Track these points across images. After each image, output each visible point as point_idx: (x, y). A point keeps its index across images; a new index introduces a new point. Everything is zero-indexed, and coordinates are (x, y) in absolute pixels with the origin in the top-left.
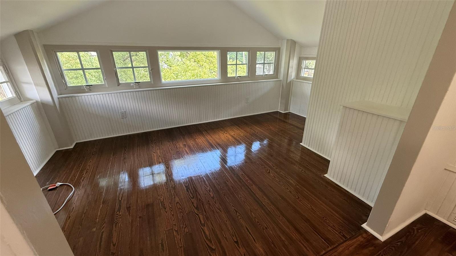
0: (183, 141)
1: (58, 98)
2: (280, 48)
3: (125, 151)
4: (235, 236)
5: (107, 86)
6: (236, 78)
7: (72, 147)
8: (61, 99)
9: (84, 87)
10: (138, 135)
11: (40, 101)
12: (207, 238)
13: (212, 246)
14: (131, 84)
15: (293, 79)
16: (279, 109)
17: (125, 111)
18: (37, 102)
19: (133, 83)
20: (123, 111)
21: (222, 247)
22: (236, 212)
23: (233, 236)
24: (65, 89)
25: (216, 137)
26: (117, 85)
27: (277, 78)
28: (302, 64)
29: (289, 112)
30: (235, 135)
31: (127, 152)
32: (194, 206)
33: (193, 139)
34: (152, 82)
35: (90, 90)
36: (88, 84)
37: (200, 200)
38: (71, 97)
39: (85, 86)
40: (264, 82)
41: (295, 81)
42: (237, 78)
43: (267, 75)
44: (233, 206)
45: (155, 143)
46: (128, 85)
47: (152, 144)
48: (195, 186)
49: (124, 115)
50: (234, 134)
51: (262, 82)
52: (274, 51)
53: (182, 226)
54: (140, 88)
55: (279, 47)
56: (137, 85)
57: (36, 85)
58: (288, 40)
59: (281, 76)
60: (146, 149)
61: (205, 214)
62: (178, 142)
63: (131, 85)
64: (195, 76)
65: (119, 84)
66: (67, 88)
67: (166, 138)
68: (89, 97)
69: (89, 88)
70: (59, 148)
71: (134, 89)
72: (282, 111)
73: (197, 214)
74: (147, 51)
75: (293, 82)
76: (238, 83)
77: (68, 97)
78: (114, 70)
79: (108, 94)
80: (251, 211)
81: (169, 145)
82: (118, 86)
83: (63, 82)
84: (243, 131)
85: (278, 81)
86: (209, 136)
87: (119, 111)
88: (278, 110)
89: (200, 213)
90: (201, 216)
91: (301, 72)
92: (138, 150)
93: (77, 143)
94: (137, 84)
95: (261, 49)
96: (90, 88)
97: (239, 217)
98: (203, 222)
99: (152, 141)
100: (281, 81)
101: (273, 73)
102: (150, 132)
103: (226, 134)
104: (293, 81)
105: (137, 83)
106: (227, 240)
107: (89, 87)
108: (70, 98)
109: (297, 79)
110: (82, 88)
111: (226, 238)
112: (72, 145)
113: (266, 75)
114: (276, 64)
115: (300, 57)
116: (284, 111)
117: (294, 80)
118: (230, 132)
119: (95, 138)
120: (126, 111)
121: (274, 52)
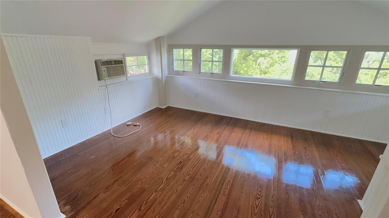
3: (181, 120)
4: (160, 216)
8: (168, 77)
12: (147, 200)
13: (142, 207)
14: (207, 74)
19: (209, 73)
20: (197, 92)
21: (145, 214)
22: (184, 202)
23: (159, 215)
31: (181, 122)
32: (168, 176)
34: (221, 75)
35: (183, 74)
37: (176, 175)
43: (380, 86)
44: (187, 197)
45: (203, 122)
47: (200, 123)
48: (186, 165)
49: (197, 96)
53: (148, 182)
54: (212, 77)
61: (166, 186)
62: (217, 129)
66: (173, 71)
70: (159, 106)
71: (208, 78)
73: (162, 182)
74: (224, 49)
78: (199, 62)
80: (193, 212)
81: (209, 128)
82: (199, 74)
83: (173, 67)
84: (290, 145)
89: (165, 183)
90: (163, 185)
93: (168, 106)
97: (180, 208)
98: (158, 190)
106: (153, 213)
110: (180, 72)
111: (154, 210)
112: (165, 106)
113: (376, 85)
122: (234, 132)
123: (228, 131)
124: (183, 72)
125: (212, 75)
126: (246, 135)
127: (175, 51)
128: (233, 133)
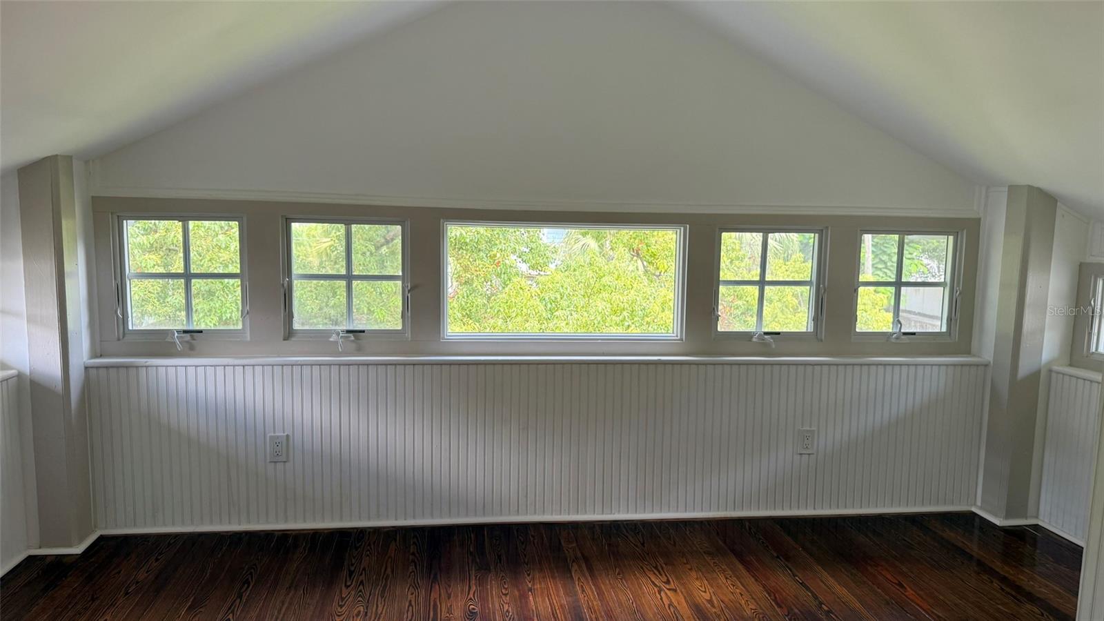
0: (471, 596)
1: (86, 368)
2: (980, 219)
3: (238, 601)
5: (249, 339)
6: (754, 340)
7: (78, 550)
8: (93, 372)
9: (176, 334)
10: (315, 535)
11: (28, 374)
14: (330, 337)
15: (1050, 363)
16: (979, 503)
17: (288, 436)
18: (20, 376)
19: (338, 334)
20: (282, 434)
24: (119, 340)
25: (623, 598)
26: (282, 339)
27: (968, 352)
28: (1094, 296)
29: (1036, 527)
30: (713, 606)
31: (241, 608)
33: (519, 590)
34: (408, 335)
35: (192, 348)
36: (191, 328)
38: (127, 367)
39: (178, 332)
40: (893, 365)
41: (1058, 373)
42: (758, 338)
43: (914, 334)
45: (362, 582)
46: (319, 339)
47: (347, 587)
49: (281, 449)
50: (710, 601)
51: (885, 365)
52: (947, 233)
54: (360, 351)
55: (978, 216)
56: (352, 341)
57: (31, 320)
58: (1013, 189)
59: (988, 346)
60: (312, 608)
62: (449, 598)
63: (331, 339)
64: (625, 313)
65: (289, 333)
66: (123, 337)
67: (412, 568)
68: (181, 370)
69: (187, 342)
70: (40, 548)
71: (340, 355)
72: (996, 515)
74: (408, 224)
75: (1050, 377)
76: (764, 364)
77: (117, 367)
78: (283, 285)
79: (244, 366)
81: (410, 604)
82: (284, 340)
83: (118, 316)
84: (756, 588)
85: (970, 365)
86: (590, 590)
87: (268, 435)
88: (974, 509)
91: (1090, 334)
92: (283, 603)
93: (101, 538)
94: (353, 338)
95: (880, 226)
96: (194, 339)
99: (351, 573)
100: (986, 365)
101: (944, 329)
102: (361, 532)
103: (675, 590)
104: (1050, 371)
105: (351, 335)
107: (192, 336)
108: (123, 371)
109: (1071, 365)
110: (169, 339)
112: (81, 540)
113: (905, 334)
114: (958, 289)
115: (1081, 265)
116: (1007, 517)
117: (1055, 368)
118: (698, 583)
119: (165, 525)
120: (291, 435)
121: (951, 238)
122: (530, 590)
123: (506, 595)
124: (187, 337)
125: (357, 338)
126: (583, 591)
127: (136, 233)
128: (531, 598)
